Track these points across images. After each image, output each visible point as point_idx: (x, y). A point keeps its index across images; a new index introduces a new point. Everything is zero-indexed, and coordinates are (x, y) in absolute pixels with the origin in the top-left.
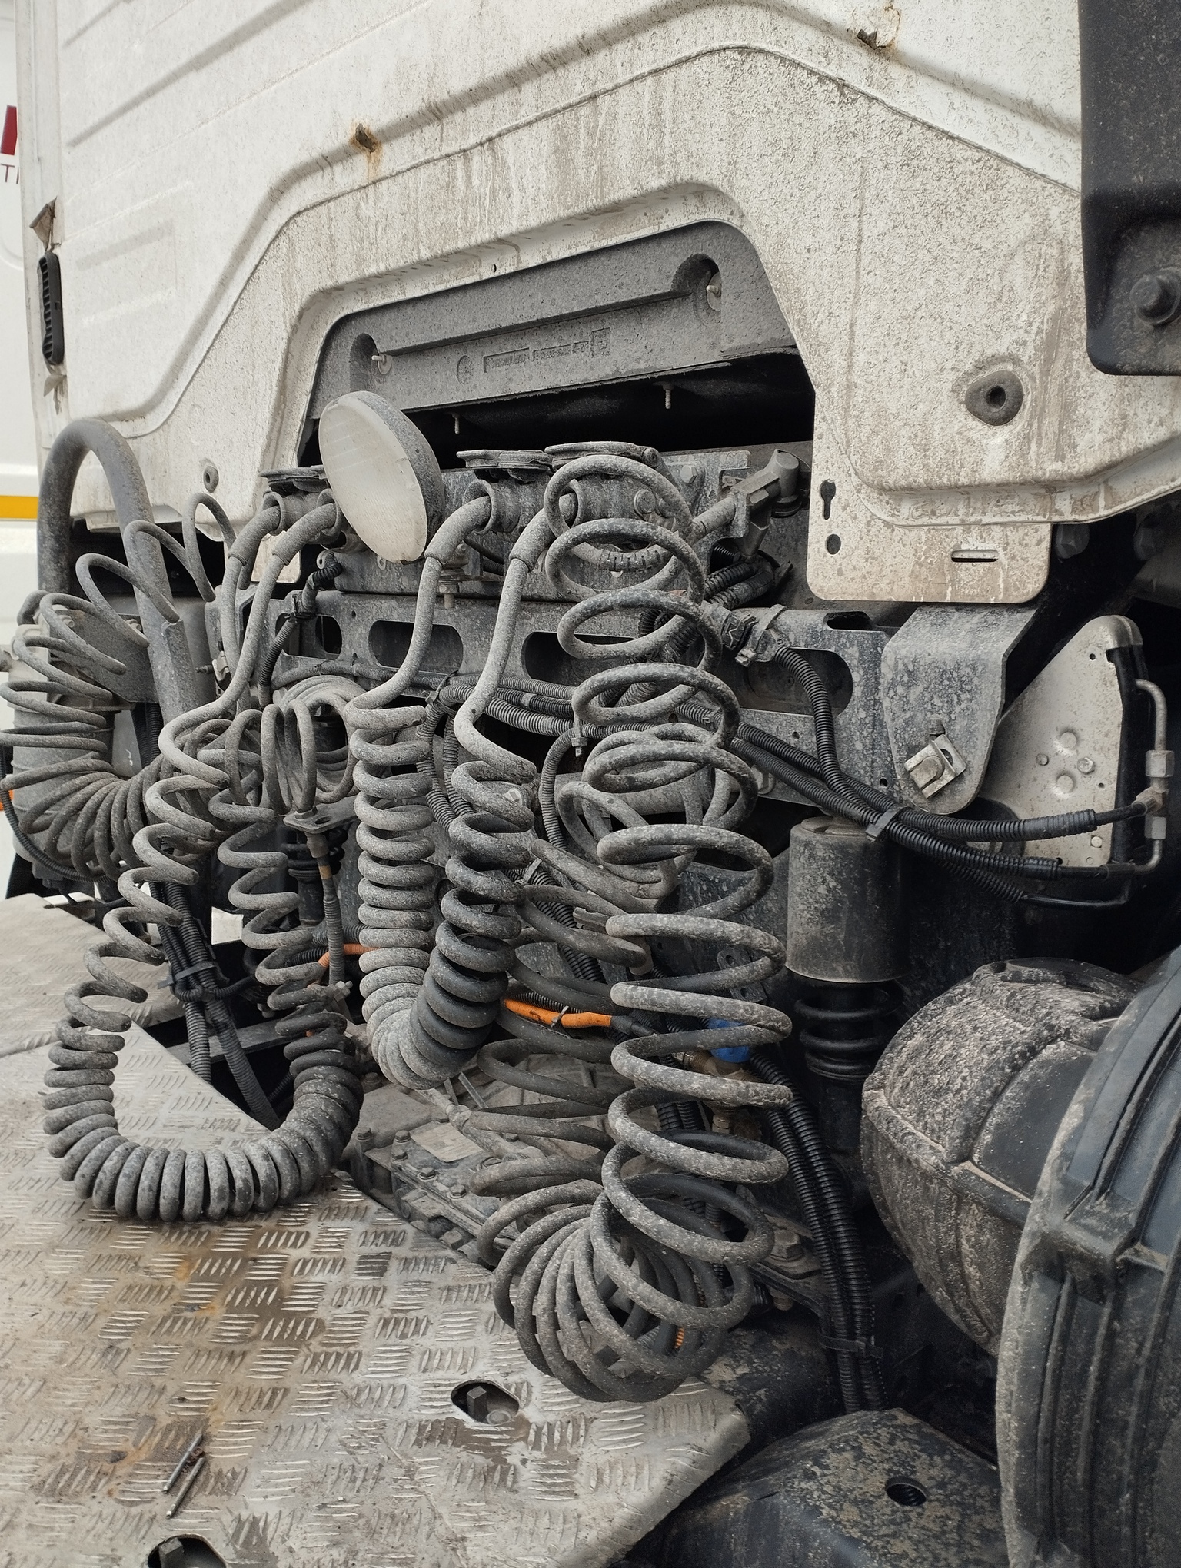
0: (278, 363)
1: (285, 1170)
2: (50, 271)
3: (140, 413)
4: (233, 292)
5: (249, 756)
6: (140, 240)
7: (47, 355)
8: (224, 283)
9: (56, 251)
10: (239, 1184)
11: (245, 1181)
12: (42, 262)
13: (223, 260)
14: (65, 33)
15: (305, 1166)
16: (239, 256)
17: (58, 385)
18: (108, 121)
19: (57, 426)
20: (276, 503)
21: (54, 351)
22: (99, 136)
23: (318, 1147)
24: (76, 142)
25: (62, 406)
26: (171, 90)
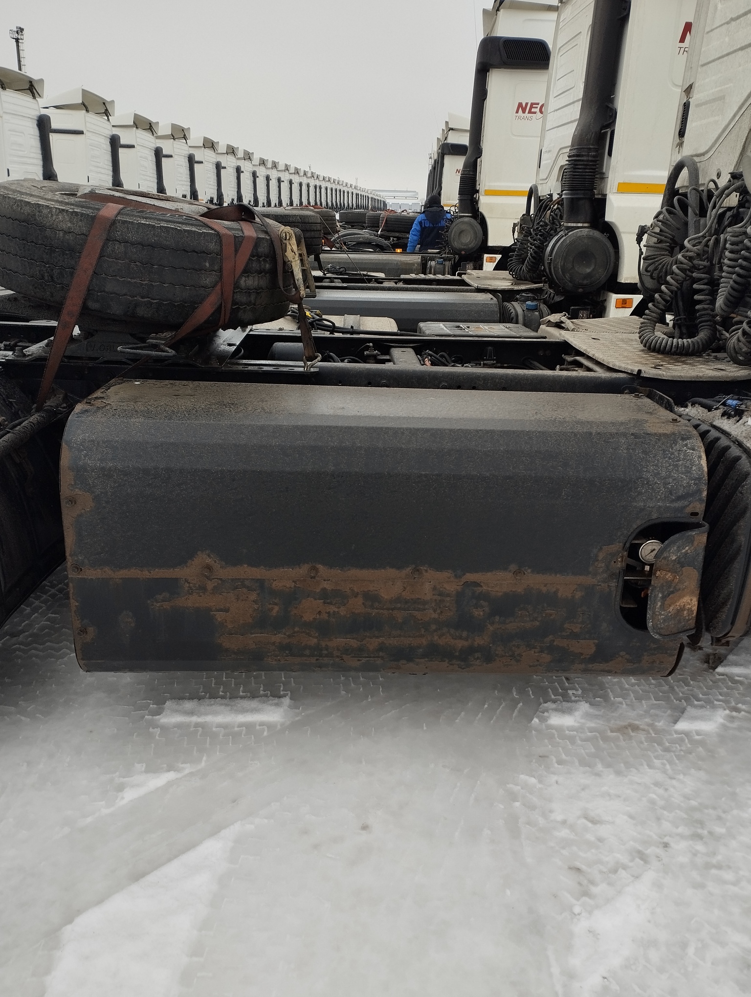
0: (744, 140)
1: (691, 345)
2: (686, 107)
3: (703, 154)
4: (737, 118)
5: (706, 248)
6: (714, 100)
7: (679, 135)
8: (735, 116)
9: (690, 100)
10: (680, 345)
11: (681, 345)
12: (685, 103)
13: (736, 109)
14: (707, 29)
15: (696, 346)
16: (740, 108)
17: (681, 145)
18: (714, 61)
19: (678, 158)
20: (731, 181)
21: (682, 133)
22: (710, 65)
23: (700, 343)
24: (703, 65)
25: (680, 151)
26: (733, 55)
